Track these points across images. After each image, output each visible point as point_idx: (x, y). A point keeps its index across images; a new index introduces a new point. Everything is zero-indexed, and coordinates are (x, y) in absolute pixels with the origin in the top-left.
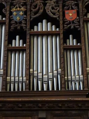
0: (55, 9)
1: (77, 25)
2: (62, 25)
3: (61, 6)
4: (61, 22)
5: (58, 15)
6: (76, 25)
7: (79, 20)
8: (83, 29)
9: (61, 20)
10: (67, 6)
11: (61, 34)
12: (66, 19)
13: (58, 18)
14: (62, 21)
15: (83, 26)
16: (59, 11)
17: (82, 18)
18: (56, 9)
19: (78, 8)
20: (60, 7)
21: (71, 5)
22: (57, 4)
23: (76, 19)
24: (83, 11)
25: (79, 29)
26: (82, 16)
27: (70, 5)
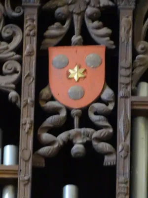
0: (5, 35)
1: (99, 140)
2: (28, 133)
3: (31, 24)
4: (27, 117)
5: (15, 72)
6: (96, 134)
7: (111, 107)
8: (128, 161)
9: (27, 104)
10: (63, 23)
11: (21, 186)
12: (52, 99)
13: (13, 94)
14: (32, 110)
15: (128, 142)
16: (19, 50)
17: (128, 101)
18: (9, 40)
19: (115, 36)
20: (26, 32)
21: (82, 13)
22: (13, 8)
23: (99, 100)
24: (135, 53)
25: (108, 160)
26: (129, 89)
27: (75, 17)
